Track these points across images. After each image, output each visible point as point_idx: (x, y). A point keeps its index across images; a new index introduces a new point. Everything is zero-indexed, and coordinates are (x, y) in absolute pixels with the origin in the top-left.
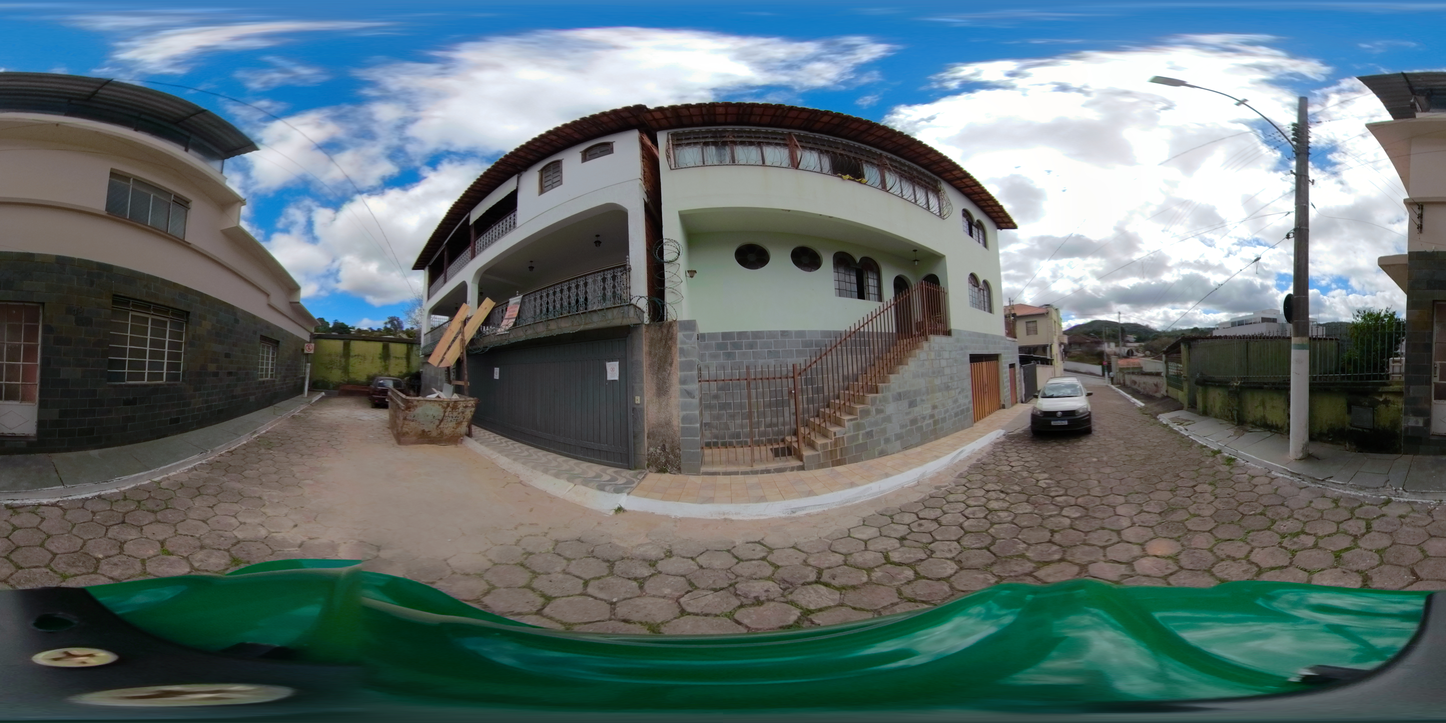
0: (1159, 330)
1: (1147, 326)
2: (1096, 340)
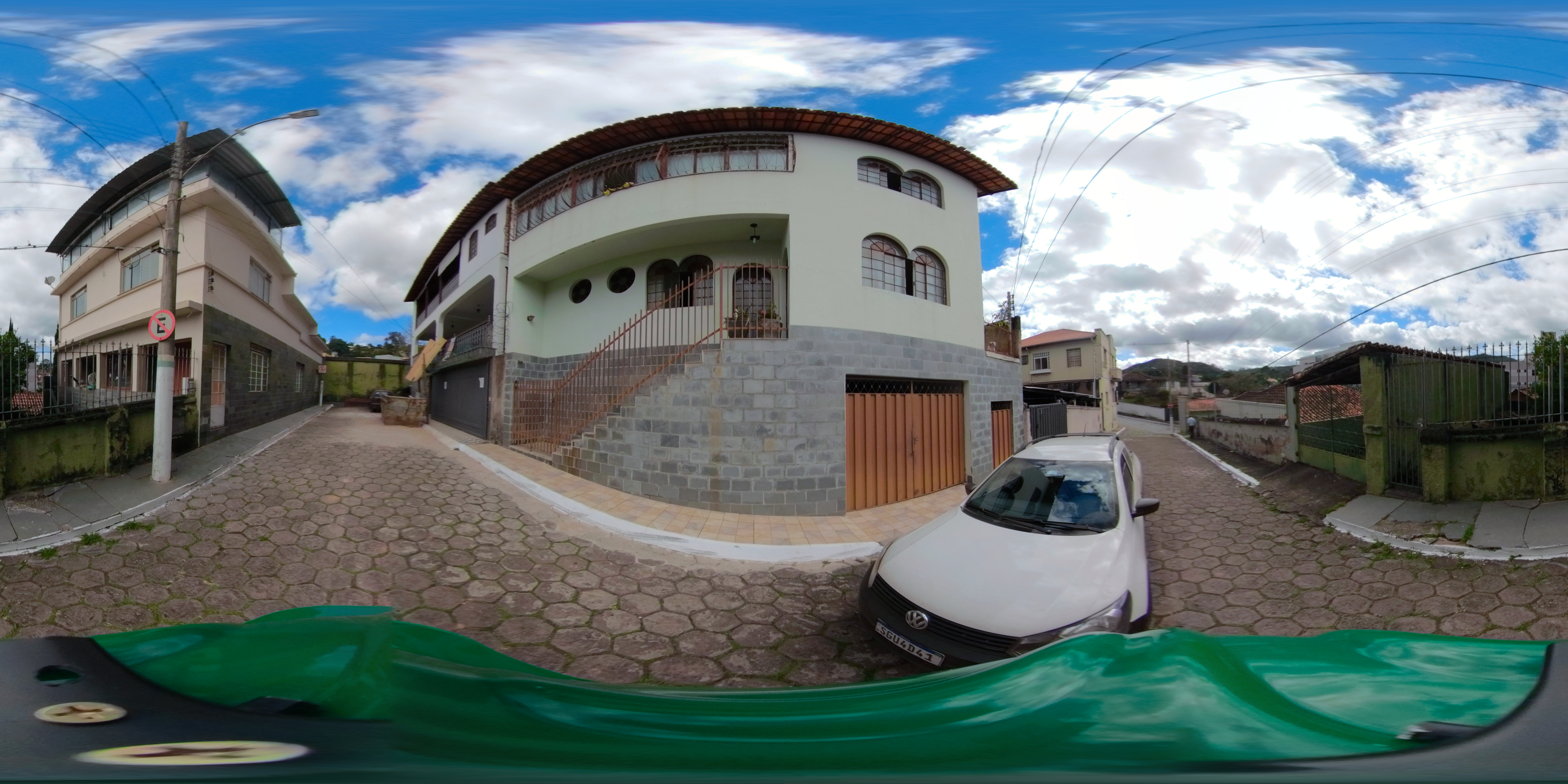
0: (1227, 370)
1: (1212, 366)
2: (1159, 379)
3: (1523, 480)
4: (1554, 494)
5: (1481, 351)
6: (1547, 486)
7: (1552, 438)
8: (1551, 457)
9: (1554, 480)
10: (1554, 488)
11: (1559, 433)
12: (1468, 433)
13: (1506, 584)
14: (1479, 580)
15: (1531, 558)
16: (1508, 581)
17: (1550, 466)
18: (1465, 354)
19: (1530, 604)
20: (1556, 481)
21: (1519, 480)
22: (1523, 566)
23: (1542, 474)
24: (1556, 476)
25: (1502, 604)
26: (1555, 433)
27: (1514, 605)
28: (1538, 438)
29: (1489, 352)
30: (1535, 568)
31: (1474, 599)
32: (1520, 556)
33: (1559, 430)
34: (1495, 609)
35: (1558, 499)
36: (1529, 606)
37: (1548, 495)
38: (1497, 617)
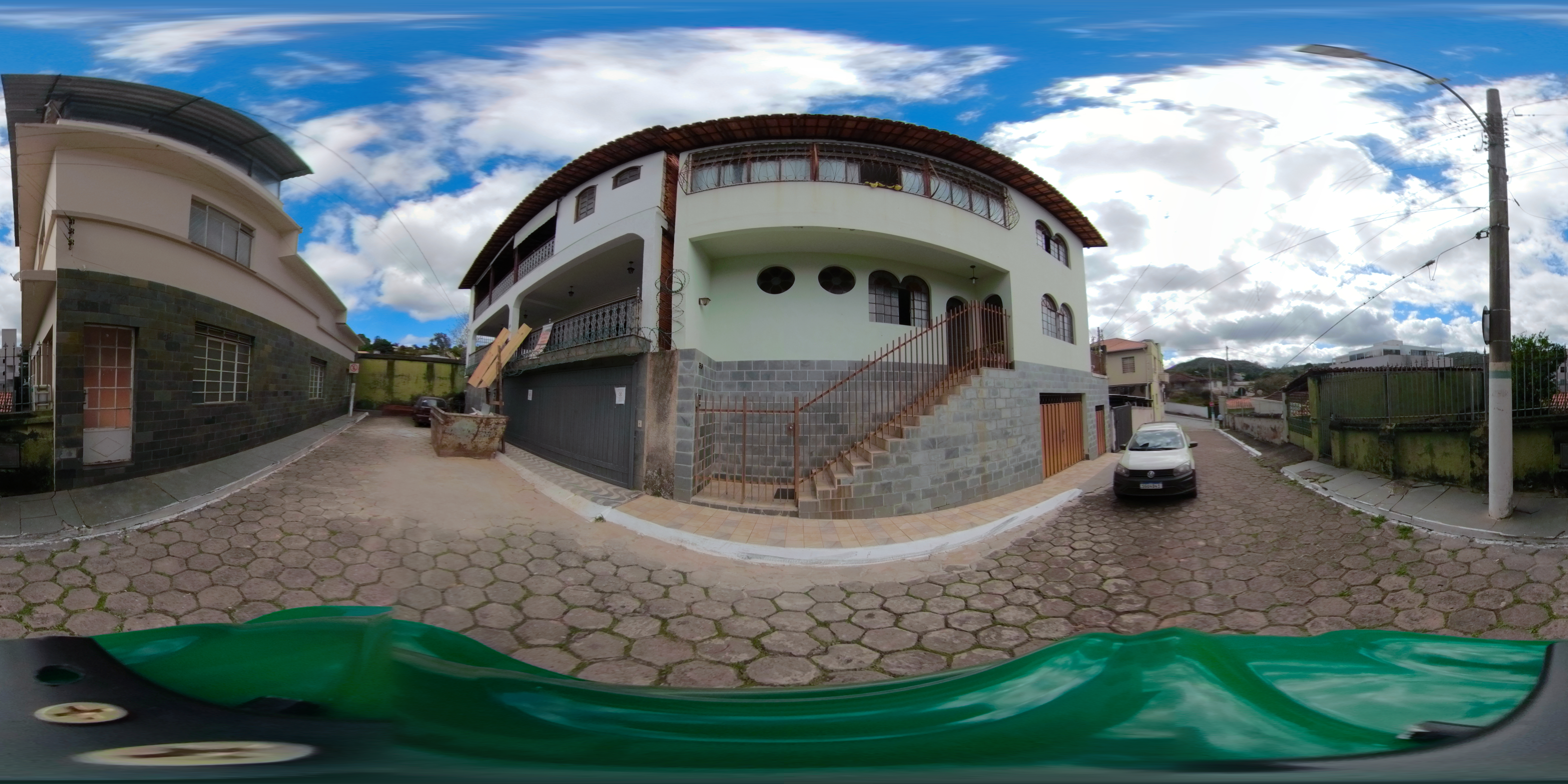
0: (1269, 367)
1: (1256, 364)
2: (1201, 378)
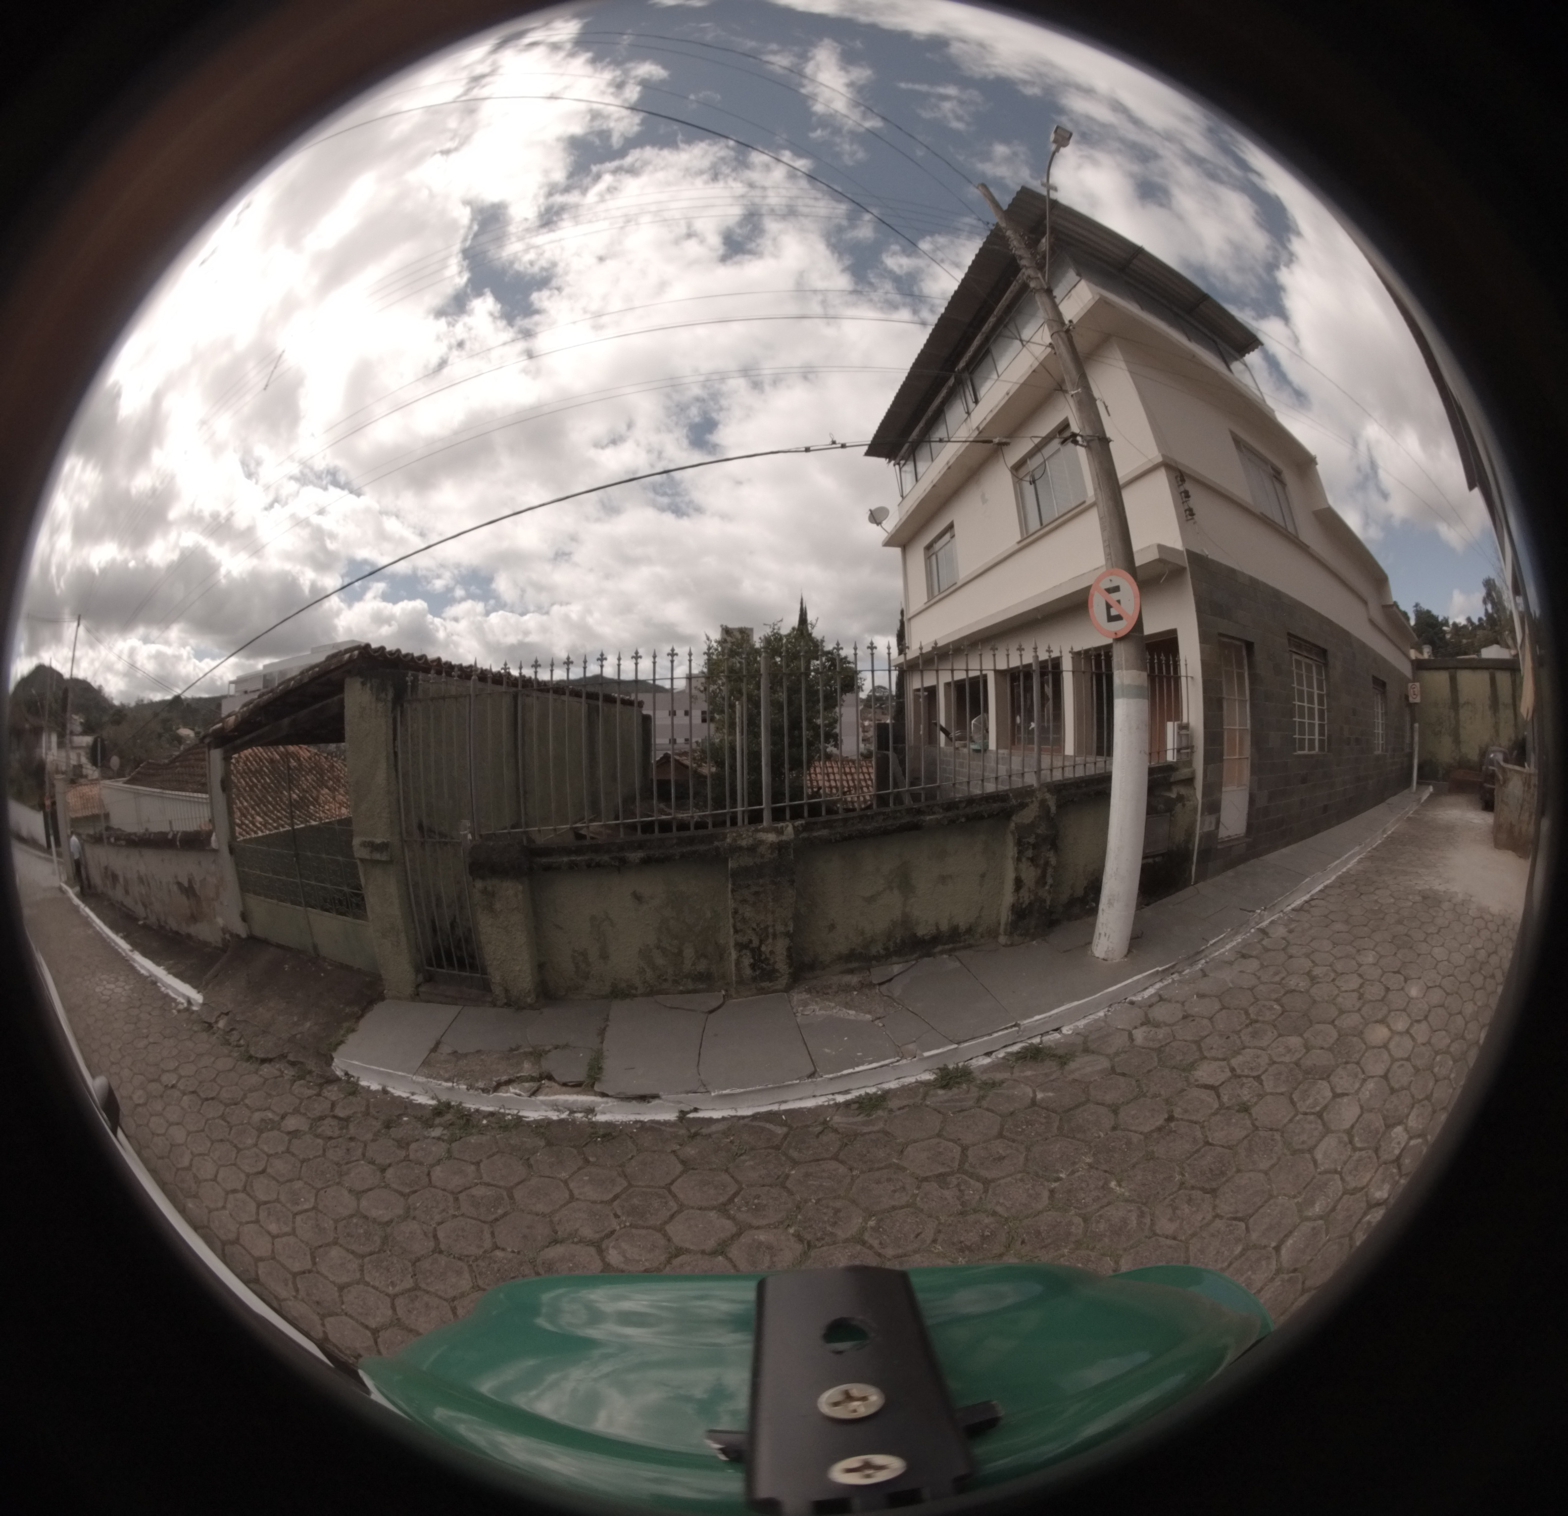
3: (689, 952)
4: (754, 979)
5: (593, 670)
6: (738, 963)
7: (747, 861)
8: (744, 901)
9: (753, 951)
10: (753, 966)
11: (762, 849)
12: (567, 851)
13: (679, 1168)
14: (633, 1163)
15: (716, 1115)
16: (683, 1162)
17: (744, 920)
18: (559, 675)
19: (724, 1204)
20: (756, 953)
21: (680, 953)
22: (705, 1131)
23: (728, 938)
24: (756, 943)
25: (682, 1207)
26: (752, 849)
27: (700, 1209)
28: (717, 859)
29: (609, 672)
30: (726, 1133)
31: (635, 1201)
32: (696, 1110)
33: (761, 842)
34: (672, 1217)
35: (762, 991)
36: (723, 1209)
37: (741, 982)
38: (679, 1232)
